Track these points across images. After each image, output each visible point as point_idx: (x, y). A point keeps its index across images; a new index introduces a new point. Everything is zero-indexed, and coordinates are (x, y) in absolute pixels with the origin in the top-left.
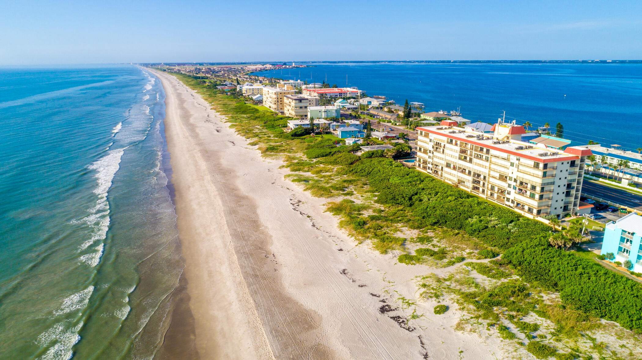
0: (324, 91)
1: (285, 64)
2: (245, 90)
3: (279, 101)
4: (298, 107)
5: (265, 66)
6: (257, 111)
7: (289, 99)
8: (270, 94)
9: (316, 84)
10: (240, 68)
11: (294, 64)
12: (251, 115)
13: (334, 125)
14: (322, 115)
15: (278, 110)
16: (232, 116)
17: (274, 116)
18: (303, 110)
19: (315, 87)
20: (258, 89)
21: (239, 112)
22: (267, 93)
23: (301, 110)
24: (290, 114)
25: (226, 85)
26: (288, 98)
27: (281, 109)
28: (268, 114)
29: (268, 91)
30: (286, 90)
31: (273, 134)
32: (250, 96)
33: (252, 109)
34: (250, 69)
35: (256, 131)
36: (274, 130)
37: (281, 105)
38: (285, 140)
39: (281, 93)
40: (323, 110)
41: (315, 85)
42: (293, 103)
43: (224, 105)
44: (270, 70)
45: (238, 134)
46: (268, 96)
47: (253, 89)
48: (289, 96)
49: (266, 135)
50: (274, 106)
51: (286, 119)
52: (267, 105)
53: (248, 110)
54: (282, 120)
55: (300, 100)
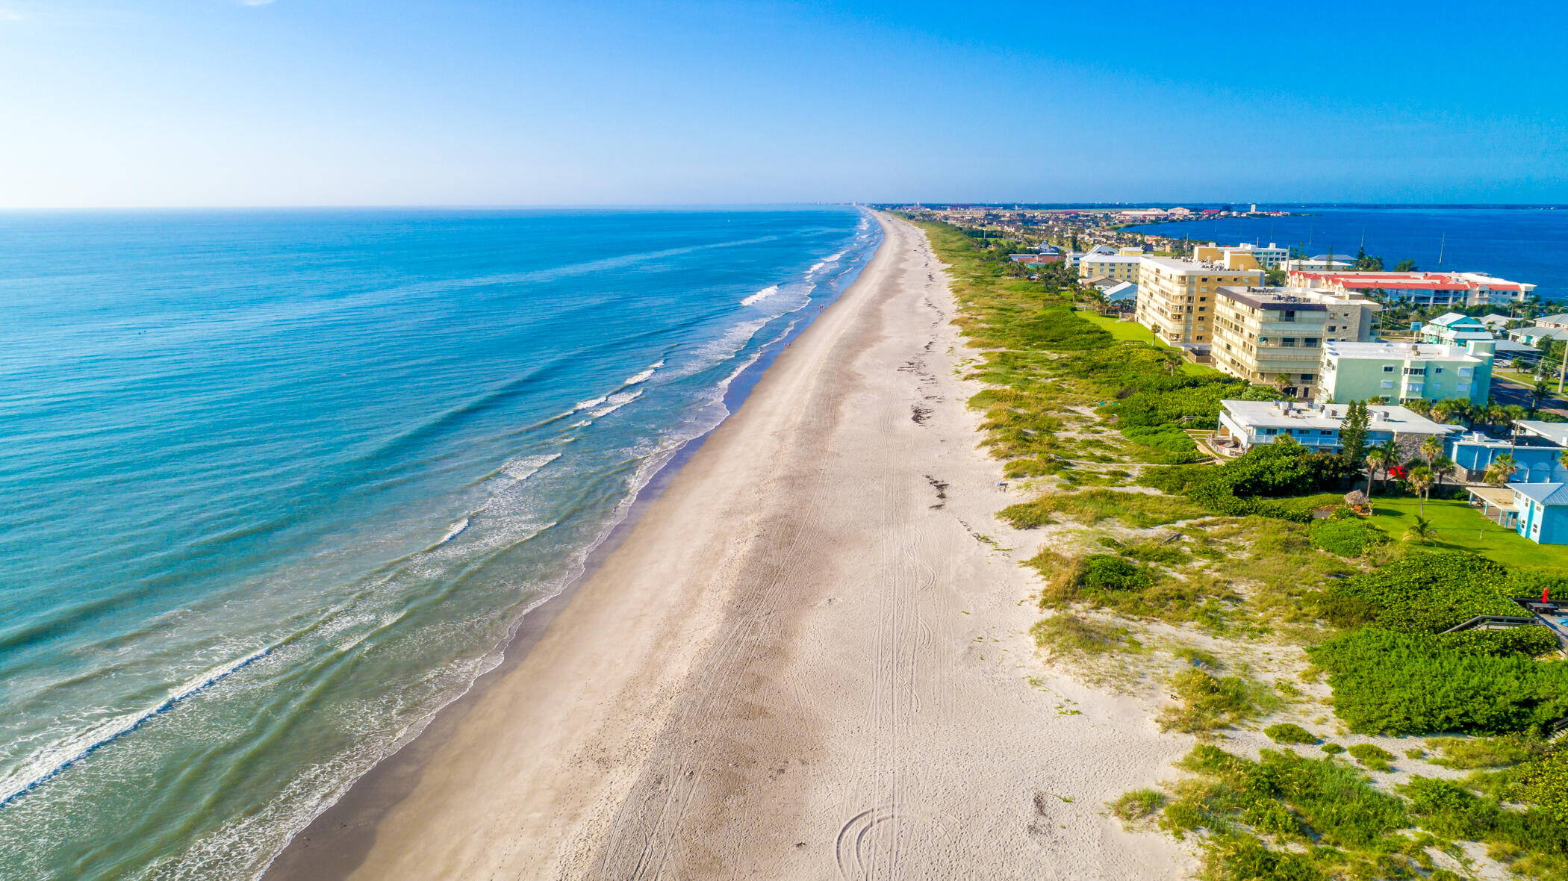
0: (1373, 281)
1: (1228, 208)
2: (1087, 265)
3: (1196, 310)
4: (1275, 339)
5: (1170, 211)
6: (1104, 338)
7: (1238, 304)
8: (1162, 281)
9: (1334, 257)
10: (1102, 216)
11: (1253, 207)
12: (1078, 353)
13: (1473, 449)
14: (1396, 386)
15: (1186, 341)
16: (1003, 354)
17: (1166, 365)
18: (1301, 352)
19: (1329, 268)
20: (1130, 265)
21: (1040, 338)
22: (1153, 277)
23: (1288, 352)
24: (1233, 362)
25: (1037, 252)
26: (1234, 298)
27: (1199, 338)
28: (1145, 355)
29: (1158, 271)
30: (1227, 267)
31: (1145, 457)
32: (1096, 287)
33: (1088, 333)
34: (1127, 217)
35: (1069, 435)
36: (1153, 439)
37: (1202, 324)
38: (1194, 508)
39: (1204, 280)
40: (1407, 365)
41: (1330, 260)
42: (1254, 323)
43: (1002, 309)
44: (1181, 221)
45: (985, 444)
46: (1156, 288)
47: (1112, 264)
48: (1240, 290)
49: (1109, 460)
50: (1170, 326)
51: (1212, 386)
52: (1148, 318)
53: (1073, 333)
54: (1198, 392)
55: (1290, 310)
